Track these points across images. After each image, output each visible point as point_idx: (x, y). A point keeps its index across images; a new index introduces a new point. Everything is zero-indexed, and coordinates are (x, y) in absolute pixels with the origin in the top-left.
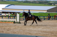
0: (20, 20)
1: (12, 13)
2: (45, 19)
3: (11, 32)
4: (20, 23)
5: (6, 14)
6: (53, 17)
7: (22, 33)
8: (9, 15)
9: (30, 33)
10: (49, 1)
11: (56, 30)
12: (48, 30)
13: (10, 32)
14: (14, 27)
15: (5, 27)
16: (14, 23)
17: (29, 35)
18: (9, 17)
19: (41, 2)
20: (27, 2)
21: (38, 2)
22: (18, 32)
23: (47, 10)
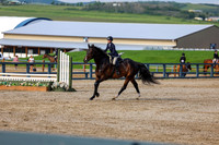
0: (71, 79)
1: (43, 53)
2: (167, 75)
3: (39, 125)
4: (71, 90)
5: (19, 55)
6: (198, 65)
7: (81, 130)
8: (31, 60)
9: (110, 131)
10: (185, 5)
11: (211, 118)
12: (180, 119)
13: (34, 127)
14: (49, 107)
15: (14, 106)
16: (50, 89)
17: (108, 137)
18: (28, 65)
19: (155, 6)
20: (98, 7)
21: (142, 9)
22: (63, 124)
23: (176, 40)
